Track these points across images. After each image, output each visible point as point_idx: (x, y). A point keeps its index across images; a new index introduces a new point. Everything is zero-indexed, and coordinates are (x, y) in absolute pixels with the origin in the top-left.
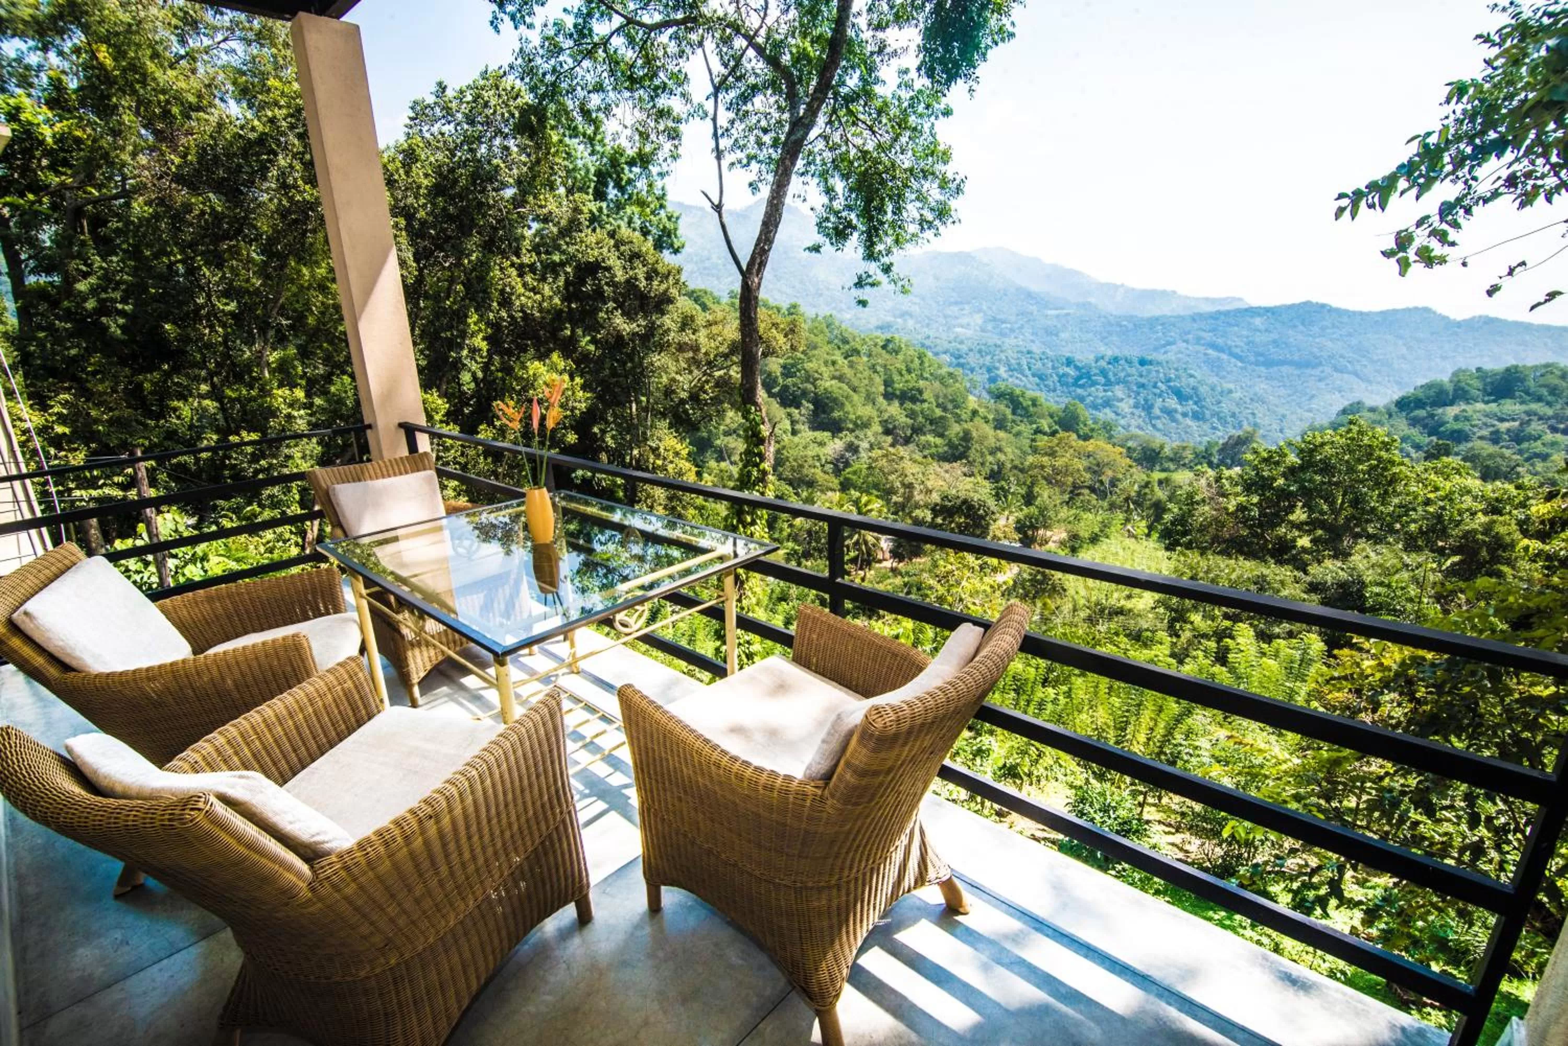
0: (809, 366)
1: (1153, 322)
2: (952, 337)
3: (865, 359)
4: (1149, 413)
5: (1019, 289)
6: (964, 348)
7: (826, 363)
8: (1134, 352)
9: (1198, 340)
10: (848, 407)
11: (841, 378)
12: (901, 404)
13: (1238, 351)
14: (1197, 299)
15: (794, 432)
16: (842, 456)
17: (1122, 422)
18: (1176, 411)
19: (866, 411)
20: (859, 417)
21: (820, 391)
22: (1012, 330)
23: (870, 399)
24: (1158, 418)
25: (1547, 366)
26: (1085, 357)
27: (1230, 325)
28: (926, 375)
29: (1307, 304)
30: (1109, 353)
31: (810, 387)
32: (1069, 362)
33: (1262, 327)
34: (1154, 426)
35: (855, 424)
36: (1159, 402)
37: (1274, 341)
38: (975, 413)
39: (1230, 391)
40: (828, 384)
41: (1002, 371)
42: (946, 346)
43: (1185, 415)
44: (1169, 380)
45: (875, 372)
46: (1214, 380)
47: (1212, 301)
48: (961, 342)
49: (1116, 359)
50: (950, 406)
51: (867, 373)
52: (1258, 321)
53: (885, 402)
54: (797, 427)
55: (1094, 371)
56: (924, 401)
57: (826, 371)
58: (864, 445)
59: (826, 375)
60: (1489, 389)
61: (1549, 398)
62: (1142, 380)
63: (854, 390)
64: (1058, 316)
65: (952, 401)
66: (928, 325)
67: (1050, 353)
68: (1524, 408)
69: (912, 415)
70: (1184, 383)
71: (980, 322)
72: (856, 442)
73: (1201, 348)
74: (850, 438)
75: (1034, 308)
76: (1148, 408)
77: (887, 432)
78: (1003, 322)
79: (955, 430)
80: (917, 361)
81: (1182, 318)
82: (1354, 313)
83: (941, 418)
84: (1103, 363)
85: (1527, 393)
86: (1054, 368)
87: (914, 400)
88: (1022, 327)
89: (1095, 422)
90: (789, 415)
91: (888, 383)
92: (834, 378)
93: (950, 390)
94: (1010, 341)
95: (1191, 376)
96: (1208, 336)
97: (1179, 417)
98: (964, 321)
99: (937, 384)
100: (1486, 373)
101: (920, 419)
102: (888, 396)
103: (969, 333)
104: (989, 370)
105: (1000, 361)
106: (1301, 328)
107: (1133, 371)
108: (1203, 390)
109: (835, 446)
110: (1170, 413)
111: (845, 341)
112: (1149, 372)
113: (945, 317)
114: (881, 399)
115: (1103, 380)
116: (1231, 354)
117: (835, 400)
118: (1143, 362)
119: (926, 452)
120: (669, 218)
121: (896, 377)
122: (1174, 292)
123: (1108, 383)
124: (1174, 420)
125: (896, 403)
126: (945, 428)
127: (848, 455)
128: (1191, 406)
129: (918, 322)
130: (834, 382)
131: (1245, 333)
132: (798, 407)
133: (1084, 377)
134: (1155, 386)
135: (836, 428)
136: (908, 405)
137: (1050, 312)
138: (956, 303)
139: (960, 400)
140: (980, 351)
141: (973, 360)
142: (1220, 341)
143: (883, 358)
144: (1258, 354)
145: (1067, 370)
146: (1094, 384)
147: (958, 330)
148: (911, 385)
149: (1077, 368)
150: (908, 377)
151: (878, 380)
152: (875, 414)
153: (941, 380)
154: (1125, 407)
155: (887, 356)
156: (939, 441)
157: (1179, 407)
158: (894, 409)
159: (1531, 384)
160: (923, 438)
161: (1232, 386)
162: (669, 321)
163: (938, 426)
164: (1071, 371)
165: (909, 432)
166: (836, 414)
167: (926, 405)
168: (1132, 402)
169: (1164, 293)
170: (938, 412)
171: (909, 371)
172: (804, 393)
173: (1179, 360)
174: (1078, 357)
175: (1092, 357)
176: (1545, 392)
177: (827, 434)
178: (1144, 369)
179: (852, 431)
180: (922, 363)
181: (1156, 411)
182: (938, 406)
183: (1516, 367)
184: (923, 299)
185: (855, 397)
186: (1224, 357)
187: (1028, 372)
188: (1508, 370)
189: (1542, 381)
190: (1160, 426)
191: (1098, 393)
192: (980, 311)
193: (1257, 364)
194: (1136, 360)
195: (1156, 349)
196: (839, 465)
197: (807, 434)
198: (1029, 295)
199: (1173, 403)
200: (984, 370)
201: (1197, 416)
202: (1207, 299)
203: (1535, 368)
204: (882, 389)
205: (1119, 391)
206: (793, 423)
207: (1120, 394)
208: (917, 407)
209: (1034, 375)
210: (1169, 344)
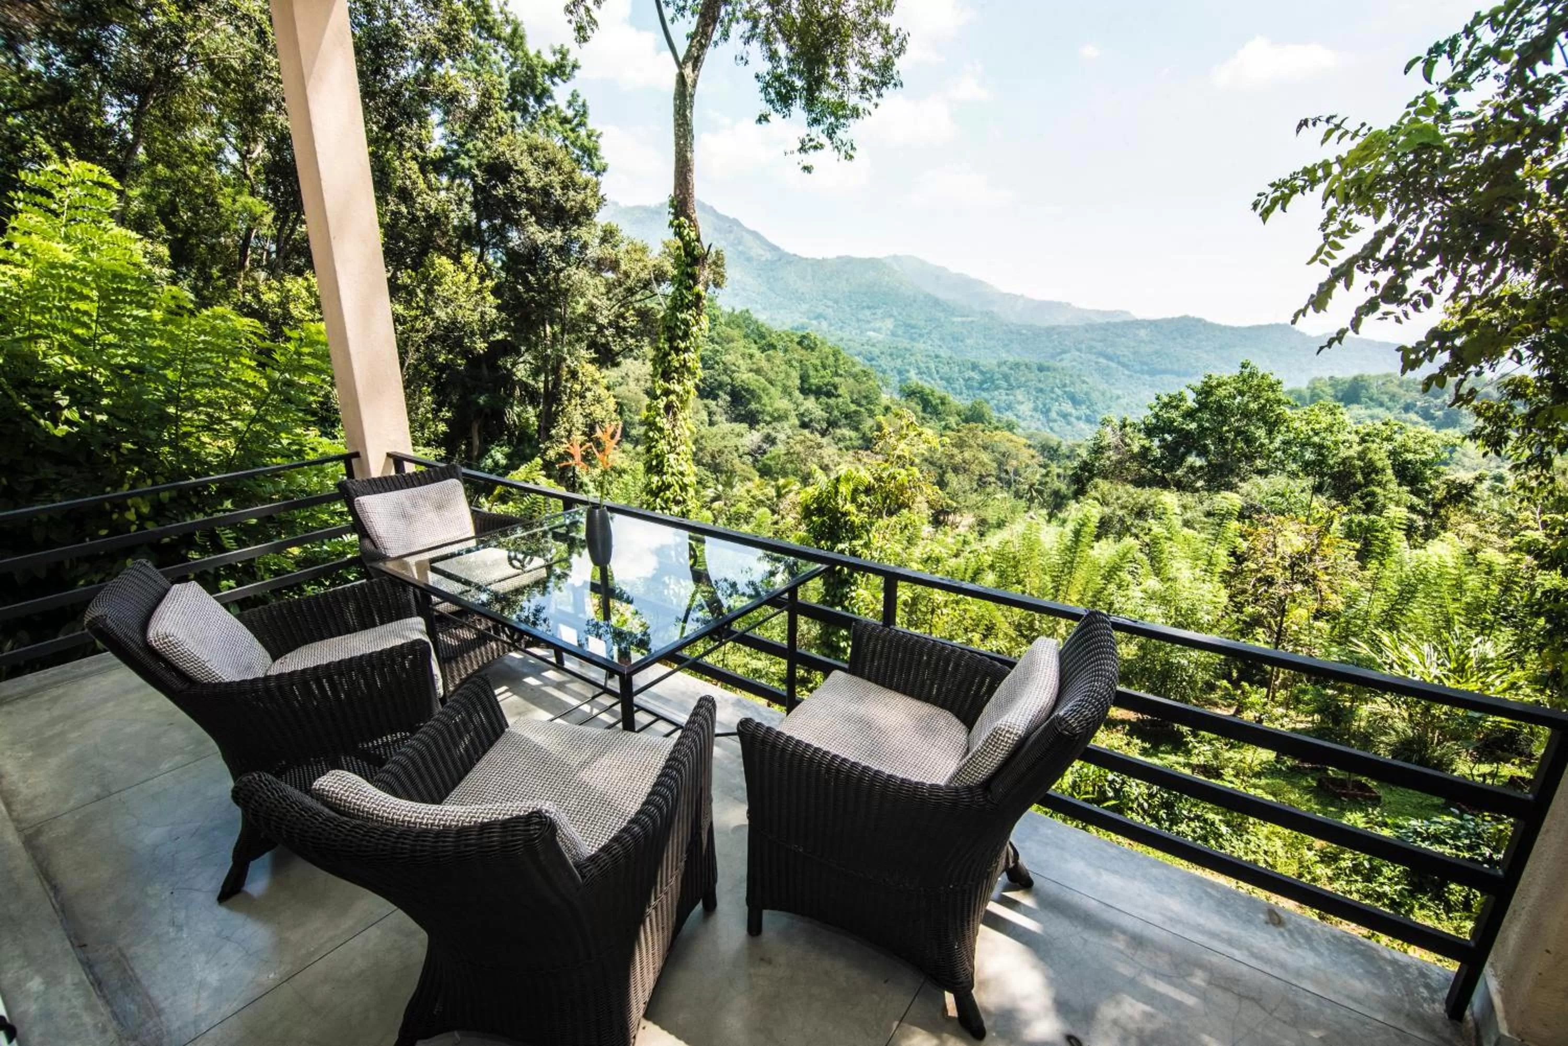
0: (727, 358)
1: (1050, 331)
2: (865, 340)
3: (782, 354)
4: (1047, 417)
5: (927, 296)
6: (876, 351)
7: (743, 355)
8: (1033, 359)
9: (1090, 349)
10: (765, 400)
11: (758, 371)
12: (817, 399)
13: (1125, 360)
14: (1090, 311)
15: (711, 423)
16: (760, 447)
17: (1023, 424)
18: (1071, 415)
19: (783, 404)
20: (776, 410)
21: (738, 383)
22: (921, 336)
23: (786, 391)
24: (1055, 421)
25: (1387, 375)
26: (988, 361)
27: (1118, 335)
28: (840, 372)
29: (1185, 319)
30: (1011, 359)
31: (726, 379)
32: (974, 367)
33: (1147, 339)
34: (1051, 429)
35: (771, 416)
36: (1055, 407)
37: (1157, 352)
38: (887, 409)
39: (1118, 397)
40: (745, 377)
41: (913, 374)
42: (860, 349)
43: (1079, 418)
44: (1065, 386)
45: (791, 366)
46: (1104, 386)
47: (1104, 313)
48: (873, 345)
49: (1017, 365)
50: (864, 402)
51: (783, 367)
52: (1142, 333)
53: (802, 397)
54: (715, 418)
55: (997, 376)
56: (839, 396)
57: (743, 364)
58: (781, 436)
59: (743, 368)
60: (1340, 395)
61: (1390, 404)
62: (1041, 385)
63: (771, 383)
64: (963, 323)
65: (866, 397)
66: (841, 328)
67: (956, 358)
68: (1369, 412)
69: (828, 409)
70: (1078, 389)
71: (891, 327)
72: (774, 434)
73: (1093, 357)
74: (767, 430)
75: (941, 315)
76: (1046, 412)
77: (804, 425)
78: (913, 327)
79: (868, 424)
80: (831, 358)
81: (1076, 328)
82: (1225, 327)
83: (856, 412)
84: (1005, 369)
85: (1371, 399)
86: (960, 372)
87: (829, 395)
88: (930, 333)
89: (999, 421)
90: (706, 406)
91: (804, 378)
92: (751, 370)
93: (864, 387)
94: (920, 345)
95: (1084, 382)
96: (1099, 346)
97: (1073, 420)
98: (878, 324)
99: (851, 381)
100: (1337, 381)
101: (836, 413)
102: (805, 391)
103: (881, 337)
104: (900, 373)
105: (910, 364)
106: (1180, 340)
107: (1032, 376)
108: (1095, 396)
109: (752, 438)
110: (1065, 416)
111: (762, 336)
112: (1047, 377)
113: (858, 320)
114: (797, 393)
115: (1005, 385)
116: (1119, 363)
117: (751, 392)
118: (1041, 369)
119: (841, 445)
120: (589, 137)
121: (812, 373)
122: (1069, 304)
123: (1011, 388)
124: (1069, 423)
125: (812, 398)
126: (859, 423)
127: (765, 446)
128: (1084, 410)
129: (830, 325)
130: (750, 374)
131: (1132, 344)
132: (715, 397)
133: (988, 382)
134: (1052, 391)
135: (752, 420)
136: (823, 399)
137: (955, 319)
138: (869, 308)
139: (874, 396)
140: (891, 355)
141: (884, 362)
142: (1110, 351)
143: (798, 353)
144: (1143, 363)
145: (972, 374)
146: (997, 388)
147: (871, 334)
148: (826, 380)
149: (982, 372)
150: (822, 373)
151: (795, 374)
152: (792, 406)
153: (855, 376)
154: (1025, 408)
155: (803, 352)
156: (853, 434)
157: (1074, 411)
158: (810, 404)
159: (1374, 390)
160: (838, 431)
161: (1120, 392)
162: (589, 234)
163: (852, 419)
164: (976, 376)
165: (825, 425)
166: (753, 406)
167: (840, 400)
168: (1031, 405)
169: (1059, 305)
170: (853, 407)
171: (824, 367)
172: (721, 385)
173: (1074, 367)
174: (982, 362)
175: (995, 362)
176: (1385, 399)
177: (745, 426)
178: (1041, 375)
179: (768, 423)
180: (837, 360)
181: (1053, 415)
182: (852, 402)
183: (1362, 376)
184: (836, 302)
185: (772, 390)
186: (1113, 365)
187: (936, 377)
188: (1355, 379)
189: (1383, 389)
190: (1056, 428)
191: (1001, 396)
192: (891, 316)
193: (1142, 372)
194: (1035, 367)
195: (1053, 356)
196: (756, 453)
197: (725, 425)
198: (936, 302)
199: (1068, 407)
200: (895, 372)
201: (1089, 420)
202: (1098, 312)
203: (1378, 377)
204: (798, 382)
205: (1020, 395)
206: (710, 414)
207: (1020, 398)
208: (832, 401)
209: (941, 379)
210: (1064, 352)
